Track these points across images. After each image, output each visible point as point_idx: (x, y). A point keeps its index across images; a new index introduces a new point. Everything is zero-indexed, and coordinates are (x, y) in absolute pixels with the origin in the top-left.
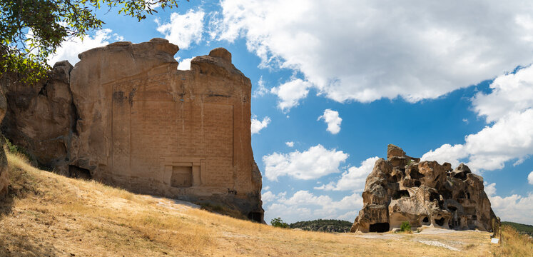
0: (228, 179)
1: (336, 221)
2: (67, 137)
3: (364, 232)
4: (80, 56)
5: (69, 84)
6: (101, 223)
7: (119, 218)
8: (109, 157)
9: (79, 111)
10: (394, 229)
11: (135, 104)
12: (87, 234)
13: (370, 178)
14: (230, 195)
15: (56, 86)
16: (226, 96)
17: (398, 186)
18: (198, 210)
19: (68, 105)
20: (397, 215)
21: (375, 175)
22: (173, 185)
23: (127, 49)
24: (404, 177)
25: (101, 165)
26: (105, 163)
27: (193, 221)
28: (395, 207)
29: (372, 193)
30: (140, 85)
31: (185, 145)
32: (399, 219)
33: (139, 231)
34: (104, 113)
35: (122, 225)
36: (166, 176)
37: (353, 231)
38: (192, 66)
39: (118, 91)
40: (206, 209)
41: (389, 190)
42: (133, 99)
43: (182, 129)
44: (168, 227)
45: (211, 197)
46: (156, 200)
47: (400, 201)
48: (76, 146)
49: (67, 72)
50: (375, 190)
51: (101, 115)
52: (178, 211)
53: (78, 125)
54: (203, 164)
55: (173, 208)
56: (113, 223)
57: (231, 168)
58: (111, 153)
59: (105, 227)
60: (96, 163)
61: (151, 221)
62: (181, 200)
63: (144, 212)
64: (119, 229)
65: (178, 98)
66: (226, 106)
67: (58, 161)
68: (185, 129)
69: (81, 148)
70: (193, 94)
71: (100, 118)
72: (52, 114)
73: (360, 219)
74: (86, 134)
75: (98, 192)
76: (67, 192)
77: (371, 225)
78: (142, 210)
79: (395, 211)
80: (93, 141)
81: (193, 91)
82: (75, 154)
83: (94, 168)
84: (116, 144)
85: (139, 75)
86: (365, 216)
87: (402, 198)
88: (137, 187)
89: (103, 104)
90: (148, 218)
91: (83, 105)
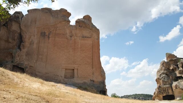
0: (90, 75)
1: (145, 94)
2: (14, 51)
3: (160, 100)
4: (28, 11)
5: (20, 24)
6: (24, 95)
7: (35, 92)
8: (35, 63)
9: (23, 39)
10: (178, 99)
11: (50, 39)
12: (16, 100)
13: (158, 71)
14: (91, 82)
15: (13, 23)
16: (89, 38)
17: (176, 74)
18: (76, 89)
19: (18, 34)
20: (178, 90)
21: (161, 69)
22: (65, 78)
23: (50, 12)
24: (178, 69)
25: (30, 66)
26: (33, 66)
27: (72, 94)
28: (176, 86)
29: (161, 79)
30: (53, 30)
31: (71, 59)
32: (180, 93)
33: (44, 99)
34: (36, 41)
35: (36, 96)
36: (62, 73)
37: (154, 100)
38: (76, 23)
39: (43, 31)
40: (80, 89)
41: (170, 77)
42: (50, 36)
43: (70, 52)
44: (59, 97)
45: (82, 83)
46: (56, 84)
47: (179, 82)
48: (19, 56)
49: (20, 17)
50: (162, 77)
51: (34, 42)
52: (66, 90)
53: (21, 45)
54: (79, 68)
55: (64, 88)
56: (31, 95)
57: (92, 70)
58: (36, 61)
59: (26, 97)
60: (28, 65)
61: (51, 94)
62: (68, 84)
63: (49, 89)
64: (34, 98)
65: (69, 38)
66: (89, 42)
67: (7, 62)
68: (72, 52)
69: (21, 57)
70: (76, 36)
71: (33, 43)
72: (8, 38)
73: (156, 93)
74: (24, 51)
75: (26, 80)
76: (9, 78)
77: (163, 96)
78: (48, 88)
79: (176, 88)
80: (28, 54)
81: (76, 35)
82: (17, 60)
83: (27, 67)
84: (39, 57)
85: (54, 25)
86: (159, 91)
87: (179, 81)
88: (47, 78)
89: (36, 37)
90: (50, 93)
91: (26, 36)
